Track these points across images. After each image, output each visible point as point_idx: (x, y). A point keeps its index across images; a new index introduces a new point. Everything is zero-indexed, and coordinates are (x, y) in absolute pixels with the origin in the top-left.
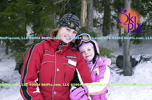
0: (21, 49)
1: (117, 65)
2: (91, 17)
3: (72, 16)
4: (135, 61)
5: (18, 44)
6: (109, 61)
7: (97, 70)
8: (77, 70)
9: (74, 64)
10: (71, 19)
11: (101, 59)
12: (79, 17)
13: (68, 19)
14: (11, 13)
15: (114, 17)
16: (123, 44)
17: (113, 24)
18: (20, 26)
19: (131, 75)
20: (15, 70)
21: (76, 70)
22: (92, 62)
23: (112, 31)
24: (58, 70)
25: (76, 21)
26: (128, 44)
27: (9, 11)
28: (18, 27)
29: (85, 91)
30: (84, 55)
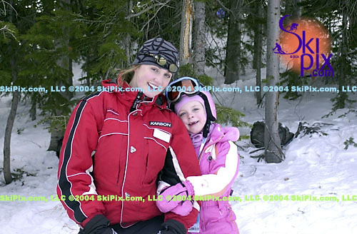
0: (59, 108)
1: (253, 142)
2: (201, 46)
3: (162, 42)
4: (287, 133)
5: (55, 100)
6: (235, 133)
7: (211, 150)
8: (171, 150)
9: (166, 137)
10: (161, 49)
11: (219, 129)
12: (177, 46)
13: (155, 48)
14: (41, 37)
15: (248, 47)
16: (264, 100)
17: (245, 61)
18: (59, 63)
19: (281, 161)
21: (169, 149)
22: (201, 135)
23: (244, 74)
24: (133, 150)
25: (170, 53)
26: (275, 100)
27: (37, 33)
28: (55, 64)
29: (187, 191)
30: (185, 120)
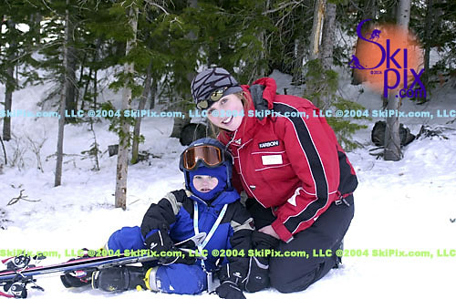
1: (373, 140)
2: (330, 43)
4: (408, 133)
19: (399, 160)
20: (172, 136)
